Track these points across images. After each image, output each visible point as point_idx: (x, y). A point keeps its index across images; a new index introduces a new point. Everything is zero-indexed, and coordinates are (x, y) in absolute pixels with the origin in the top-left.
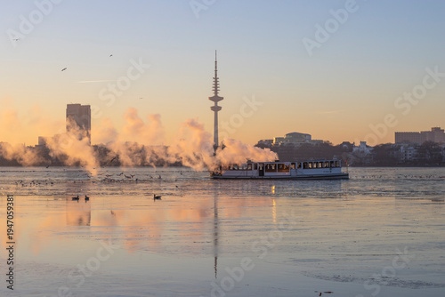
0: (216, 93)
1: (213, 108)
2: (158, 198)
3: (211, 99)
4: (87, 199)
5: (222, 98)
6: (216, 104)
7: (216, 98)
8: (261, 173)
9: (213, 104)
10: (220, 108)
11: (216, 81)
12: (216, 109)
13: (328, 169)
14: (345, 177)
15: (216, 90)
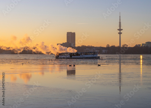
0: (120, 28)
1: (119, 33)
2: (99, 65)
3: (118, 30)
4: (74, 66)
5: (122, 30)
6: (120, 31)
7: (120, 30)
8: (71, 56)
9: (119, 32)
10: (121, 33)
11: (120, 23)
12: (120, 33)
13: (93, 55)
14: (99, 58)
15: (120, 27)
